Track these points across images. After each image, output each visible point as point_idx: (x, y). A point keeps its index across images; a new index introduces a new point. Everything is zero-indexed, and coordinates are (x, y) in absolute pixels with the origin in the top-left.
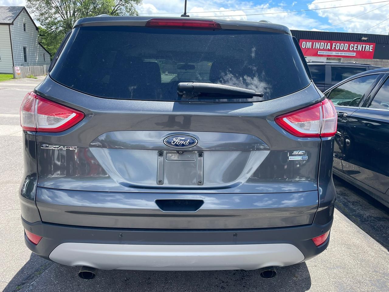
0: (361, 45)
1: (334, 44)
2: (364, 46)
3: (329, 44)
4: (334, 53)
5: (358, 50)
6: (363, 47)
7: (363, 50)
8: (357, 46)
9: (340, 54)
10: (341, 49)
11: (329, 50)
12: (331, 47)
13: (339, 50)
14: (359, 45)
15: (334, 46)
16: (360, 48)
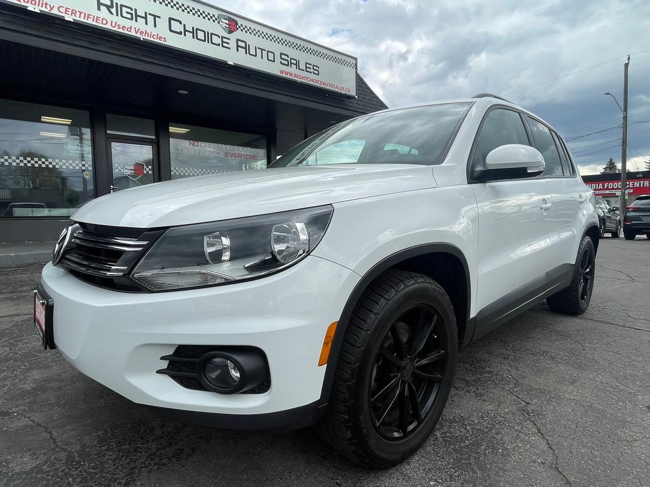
0: (638, 182)
1: (606, 184)
2: (642, 182)
3: (601, 184)
4: (607, 192)
5: (635, 186)
6: (640, 183)
7: (642, 186)
8: (634, 183)
9: (614, 192)
10: (614, 187)
11: (600, 189)
12: (603, 186)
13: (613, 189)
14: (636, 183)
15: (606, 186)
16: (637, 184)
